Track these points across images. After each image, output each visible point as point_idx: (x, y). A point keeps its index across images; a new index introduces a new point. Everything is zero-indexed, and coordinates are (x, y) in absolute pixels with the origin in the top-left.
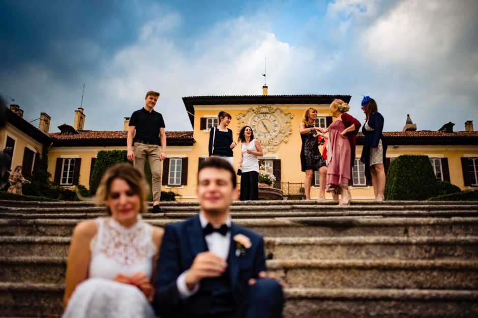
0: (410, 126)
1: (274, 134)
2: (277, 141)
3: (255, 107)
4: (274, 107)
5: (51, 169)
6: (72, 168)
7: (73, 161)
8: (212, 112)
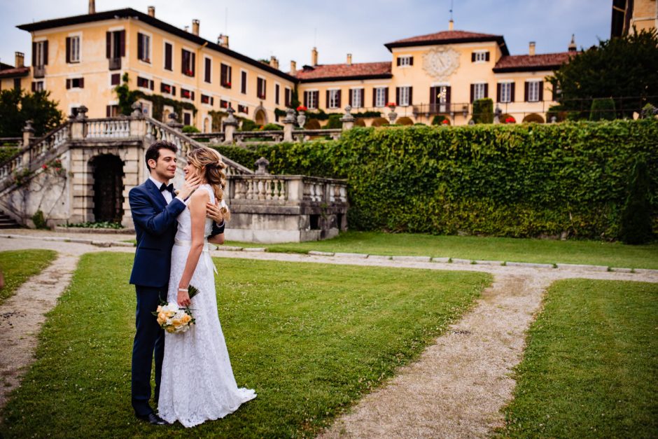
0: (572, 45)
2: (449, 72)
3: (434, 47)
4: (448, 46)
5: (301, 99)
6: (314, 98)
7: (314, 93)
8: (405, 53)
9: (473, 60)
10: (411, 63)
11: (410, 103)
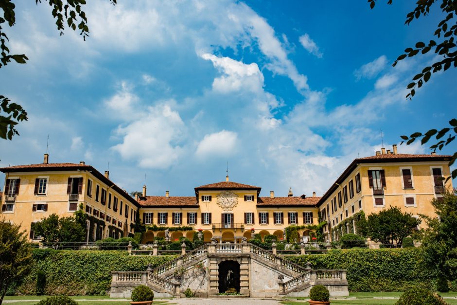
1: (231, 203)
2: (232, 206)
3: (223, 191)
4: (231, 191)
5: (141, 217)
6: (150, 217)
7: (150, 214)
8: (206, 194)
9: (245, 200)
10: (210, 200)
11: (210, 222)
